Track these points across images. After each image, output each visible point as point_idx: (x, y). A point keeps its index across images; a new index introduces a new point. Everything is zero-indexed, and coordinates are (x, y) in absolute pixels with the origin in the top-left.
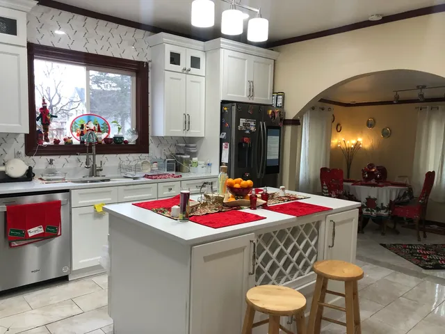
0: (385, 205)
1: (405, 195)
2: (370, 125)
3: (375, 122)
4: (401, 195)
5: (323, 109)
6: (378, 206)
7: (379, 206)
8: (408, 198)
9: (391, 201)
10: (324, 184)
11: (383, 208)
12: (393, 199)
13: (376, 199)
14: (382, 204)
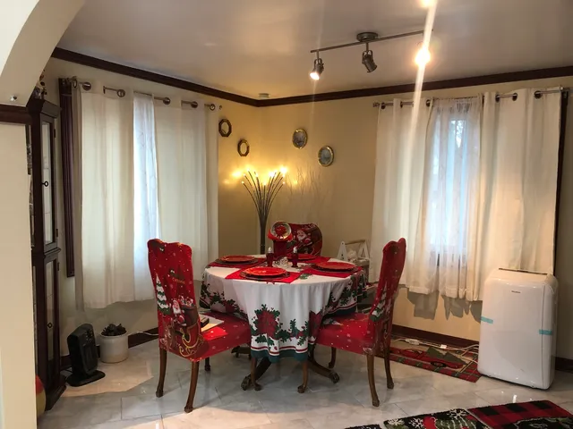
0: (299, 326)
1: (345, 295)
2: (299, 142)
3: (307, 136)
4: (337, 295)
5: (194, 105)
6: (284, 328)
7: (287, 327)
8: (352, 301)
9: (311, 314)
10: (158, 280)
11: (295, 333)
12: (317, 311)
13: (277, 313)
14: (293, 323)
